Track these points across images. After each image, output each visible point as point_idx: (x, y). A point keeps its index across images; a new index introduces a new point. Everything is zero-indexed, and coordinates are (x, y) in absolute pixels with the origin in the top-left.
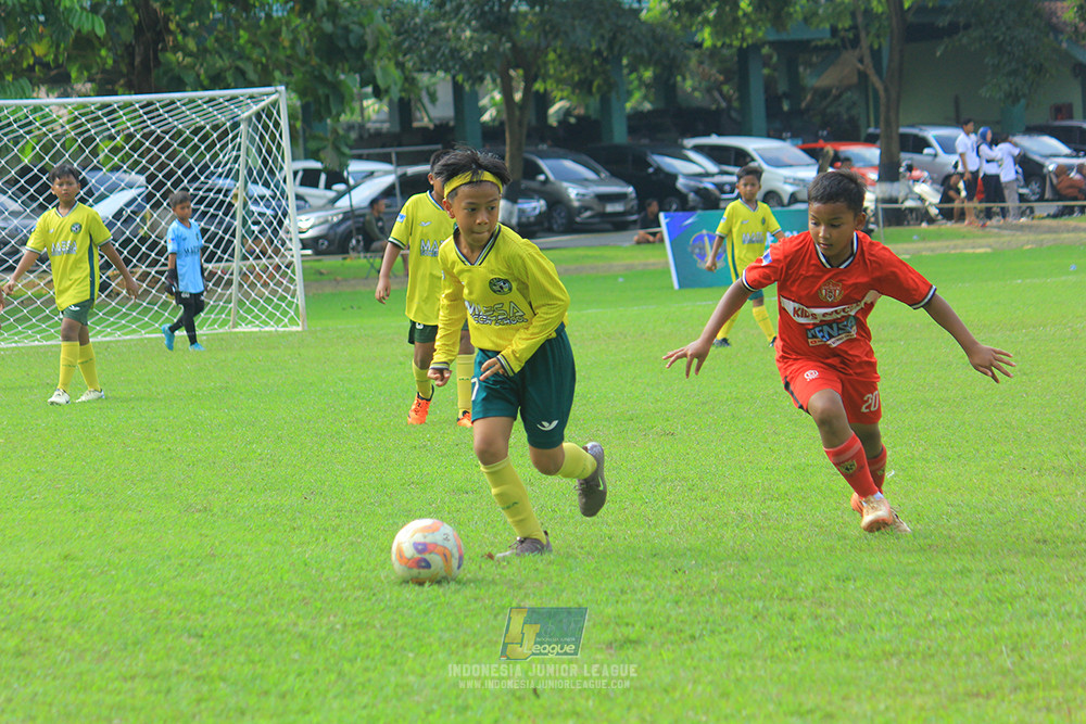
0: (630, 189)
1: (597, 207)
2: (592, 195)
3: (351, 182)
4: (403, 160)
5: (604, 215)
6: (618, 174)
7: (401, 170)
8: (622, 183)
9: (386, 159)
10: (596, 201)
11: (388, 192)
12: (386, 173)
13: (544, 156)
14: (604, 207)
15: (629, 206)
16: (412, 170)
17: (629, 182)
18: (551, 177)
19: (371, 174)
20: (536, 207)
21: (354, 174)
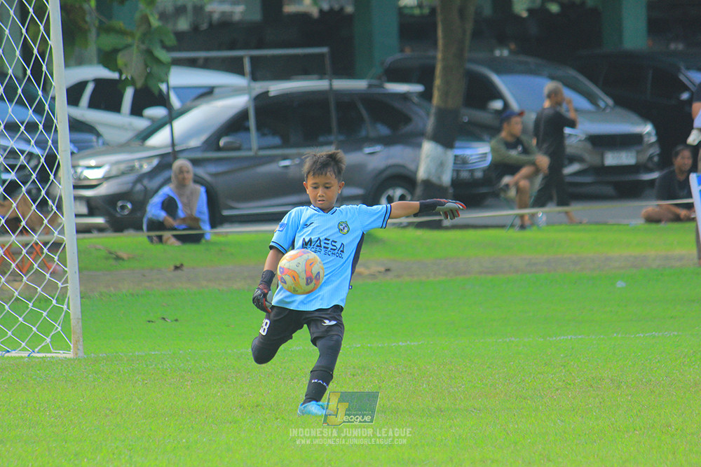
0: (647, 129)
1: (591, 158)
2: (583, 137)
3: (175, 102)
4: (261, 70)
5: (601, 171)
6: (628, 103)
7: (259, 87)
8: (635, 117)
9: (234, 67)
10: (589, 146)
11: (236, 124)
12: (236, 91)
13: (502, 68)
14: (602, 158)
15: (644, 157)
16: (277, 88)
17: (646, 116)
18: (515, 106)
19: (208, 93)
20: (479, 153)
21: (180, 90)
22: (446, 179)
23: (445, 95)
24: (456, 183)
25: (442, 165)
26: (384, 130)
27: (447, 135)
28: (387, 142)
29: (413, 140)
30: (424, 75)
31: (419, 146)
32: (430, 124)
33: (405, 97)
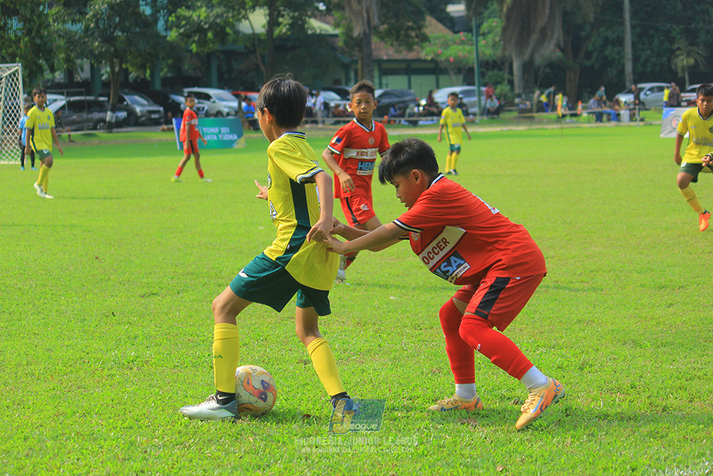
0: (161, 109)
1: (148, 116)
2: (146, 111)
3: (48, 103)
4: (69, 95)
5: (150, 119)
6: (157, 102)
7: (68, 99)
8: (158, 106)
9: (62, 94)
10: (147, 113)
11: (63, 108)
12: (62, 100)
13: (127, 94)
14: (151, 116)
15: (161, 116)
16: (73, 99)
17: (161, 105)
18: (129, 103)
19: (56, 100)
20: (123, 115)
21: (49, 100)
22: (114, 121)
23: (113, 100)
24: (116, 122)
25: (112, 117)
26: (98, 109)
27: (114, 110)
28: (99, 112)
29: (105, 111)
30: (108, 96)
31: (106, 113)
32: (110, 107)
33: (104, 101)
